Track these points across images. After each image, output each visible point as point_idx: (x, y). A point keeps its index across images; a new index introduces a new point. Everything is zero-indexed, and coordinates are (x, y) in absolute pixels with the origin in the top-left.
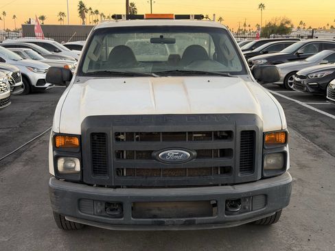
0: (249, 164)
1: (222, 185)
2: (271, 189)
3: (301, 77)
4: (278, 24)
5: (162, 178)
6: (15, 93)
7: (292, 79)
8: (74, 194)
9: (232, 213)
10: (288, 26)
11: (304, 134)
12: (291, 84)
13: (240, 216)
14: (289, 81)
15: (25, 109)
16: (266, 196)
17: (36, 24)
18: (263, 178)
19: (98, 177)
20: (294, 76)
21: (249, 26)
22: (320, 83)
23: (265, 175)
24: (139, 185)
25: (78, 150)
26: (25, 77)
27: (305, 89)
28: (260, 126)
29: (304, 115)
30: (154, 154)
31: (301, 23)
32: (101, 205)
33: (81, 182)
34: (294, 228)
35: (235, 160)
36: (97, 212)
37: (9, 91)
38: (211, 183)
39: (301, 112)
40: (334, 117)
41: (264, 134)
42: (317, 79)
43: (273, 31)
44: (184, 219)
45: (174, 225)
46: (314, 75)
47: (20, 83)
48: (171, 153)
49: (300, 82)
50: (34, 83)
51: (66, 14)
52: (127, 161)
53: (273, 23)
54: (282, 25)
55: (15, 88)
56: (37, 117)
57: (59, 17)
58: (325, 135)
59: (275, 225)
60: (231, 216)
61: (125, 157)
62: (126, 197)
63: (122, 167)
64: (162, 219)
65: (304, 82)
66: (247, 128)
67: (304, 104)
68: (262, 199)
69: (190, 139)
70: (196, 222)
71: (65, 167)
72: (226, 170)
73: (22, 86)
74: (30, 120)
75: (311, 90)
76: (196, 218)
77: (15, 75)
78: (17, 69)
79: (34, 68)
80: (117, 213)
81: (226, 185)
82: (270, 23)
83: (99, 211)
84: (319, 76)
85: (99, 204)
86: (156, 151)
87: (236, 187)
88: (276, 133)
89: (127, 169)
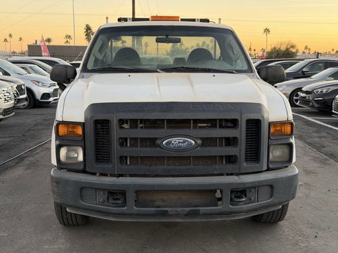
0: (254, 154)
1: (227, 175)
2: (277, 180)
3: (307, 92)
4: (283, 48)
5: (166, 167)
6: (19, 105)
7: (297, 95)
8: (76, 183)
9: (237, 204)
10: (294, 50)
11: (310, 144)
12: (297, 101)
13: (245, 207)
14: (295, 98)
15: (29, 121)
16: (271, 187)
17: (42, 44)
18: (269, 169)
19: (101, 166)
20: (299, 93)
21: (255, 50)
22: (326, 98)
23: (271, 166)
24: (143, 173)
25: (81, 138)
26: (30, 91)
27: (311, 104)
28: (266, 115)
29: (309, 127)
30: (158, 142)
31: (306, 48)
32: (104, 194)
33: (84, 171)
34: (301, 226)
35: (240, 150)
36: (99, 202)
37: (13, 102)
38: (216, 173)
39: (306, 125)
40: (337, 129)
41: (270, 124)
42: (322, 95)
43: (278, 55)
44: (188, 209)
45: (177, 215)
46: (320, 90)
47: (25, 96)
48: (176, 141)
49: (305, 97)
50: (38, 96)
51: (72, 37)
52: (131, 149)
53: (278, 47)
54: (287, 49)
55: (19, 101)
56: (40, 127)
57: (65, 40)
58: (331, 144)
59: (281, 223)
60: (236, 207)
61: (128, 145)
62: (129, 186)
63: (125, 155)
64: (166, 209)
65: (310, 97)
66: (253, 116)
67: (310, 119)
68: (267, 189)
69: (195, 127)
70: (201, 212)
71: (68, 157)
72: (231, 159)
73: (26, 99)
74: (33, 130)
75: (316, 105)
76: (200, 208)
77: (19, 88)
78: (21, 82)
79: (38, 82)
80: (120, 202)
81: (232, 174)
82: (275, 48)
83: (101, 200)
84: (324, 91)
85: (101, 193)
86: (161, 138)
87: (241, 177)
88: (282, 123)
89: (130, 157)
